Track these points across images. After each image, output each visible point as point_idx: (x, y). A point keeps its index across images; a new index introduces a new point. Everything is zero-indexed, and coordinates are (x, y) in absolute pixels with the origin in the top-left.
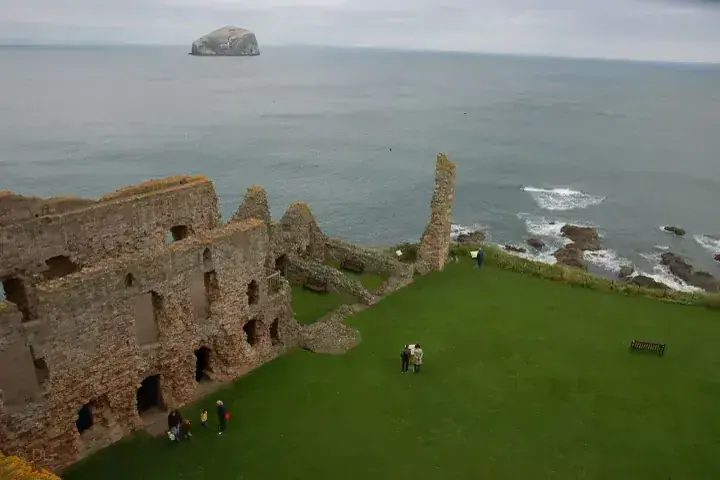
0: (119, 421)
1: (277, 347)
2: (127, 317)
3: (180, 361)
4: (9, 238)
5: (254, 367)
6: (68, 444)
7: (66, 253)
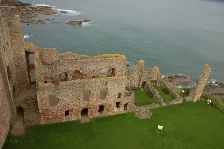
0: (75, 116)
1: (126, 110)
2: (80, 94)
3: (94, 107)
4: (66, 64)
5: (115, 114)
6: (61, 117)
7: (79, 70)
